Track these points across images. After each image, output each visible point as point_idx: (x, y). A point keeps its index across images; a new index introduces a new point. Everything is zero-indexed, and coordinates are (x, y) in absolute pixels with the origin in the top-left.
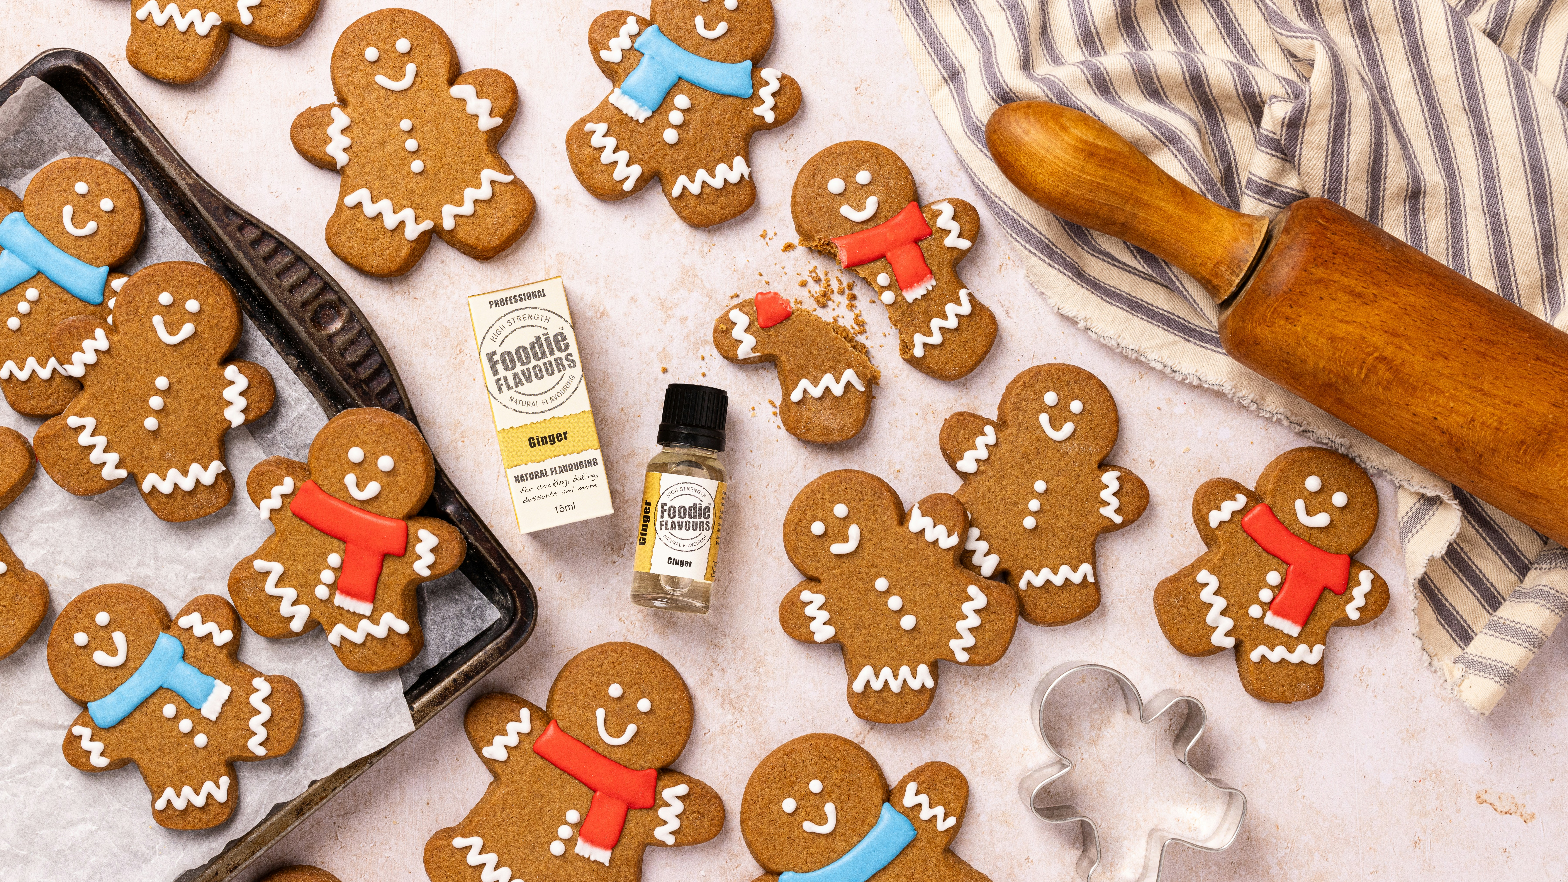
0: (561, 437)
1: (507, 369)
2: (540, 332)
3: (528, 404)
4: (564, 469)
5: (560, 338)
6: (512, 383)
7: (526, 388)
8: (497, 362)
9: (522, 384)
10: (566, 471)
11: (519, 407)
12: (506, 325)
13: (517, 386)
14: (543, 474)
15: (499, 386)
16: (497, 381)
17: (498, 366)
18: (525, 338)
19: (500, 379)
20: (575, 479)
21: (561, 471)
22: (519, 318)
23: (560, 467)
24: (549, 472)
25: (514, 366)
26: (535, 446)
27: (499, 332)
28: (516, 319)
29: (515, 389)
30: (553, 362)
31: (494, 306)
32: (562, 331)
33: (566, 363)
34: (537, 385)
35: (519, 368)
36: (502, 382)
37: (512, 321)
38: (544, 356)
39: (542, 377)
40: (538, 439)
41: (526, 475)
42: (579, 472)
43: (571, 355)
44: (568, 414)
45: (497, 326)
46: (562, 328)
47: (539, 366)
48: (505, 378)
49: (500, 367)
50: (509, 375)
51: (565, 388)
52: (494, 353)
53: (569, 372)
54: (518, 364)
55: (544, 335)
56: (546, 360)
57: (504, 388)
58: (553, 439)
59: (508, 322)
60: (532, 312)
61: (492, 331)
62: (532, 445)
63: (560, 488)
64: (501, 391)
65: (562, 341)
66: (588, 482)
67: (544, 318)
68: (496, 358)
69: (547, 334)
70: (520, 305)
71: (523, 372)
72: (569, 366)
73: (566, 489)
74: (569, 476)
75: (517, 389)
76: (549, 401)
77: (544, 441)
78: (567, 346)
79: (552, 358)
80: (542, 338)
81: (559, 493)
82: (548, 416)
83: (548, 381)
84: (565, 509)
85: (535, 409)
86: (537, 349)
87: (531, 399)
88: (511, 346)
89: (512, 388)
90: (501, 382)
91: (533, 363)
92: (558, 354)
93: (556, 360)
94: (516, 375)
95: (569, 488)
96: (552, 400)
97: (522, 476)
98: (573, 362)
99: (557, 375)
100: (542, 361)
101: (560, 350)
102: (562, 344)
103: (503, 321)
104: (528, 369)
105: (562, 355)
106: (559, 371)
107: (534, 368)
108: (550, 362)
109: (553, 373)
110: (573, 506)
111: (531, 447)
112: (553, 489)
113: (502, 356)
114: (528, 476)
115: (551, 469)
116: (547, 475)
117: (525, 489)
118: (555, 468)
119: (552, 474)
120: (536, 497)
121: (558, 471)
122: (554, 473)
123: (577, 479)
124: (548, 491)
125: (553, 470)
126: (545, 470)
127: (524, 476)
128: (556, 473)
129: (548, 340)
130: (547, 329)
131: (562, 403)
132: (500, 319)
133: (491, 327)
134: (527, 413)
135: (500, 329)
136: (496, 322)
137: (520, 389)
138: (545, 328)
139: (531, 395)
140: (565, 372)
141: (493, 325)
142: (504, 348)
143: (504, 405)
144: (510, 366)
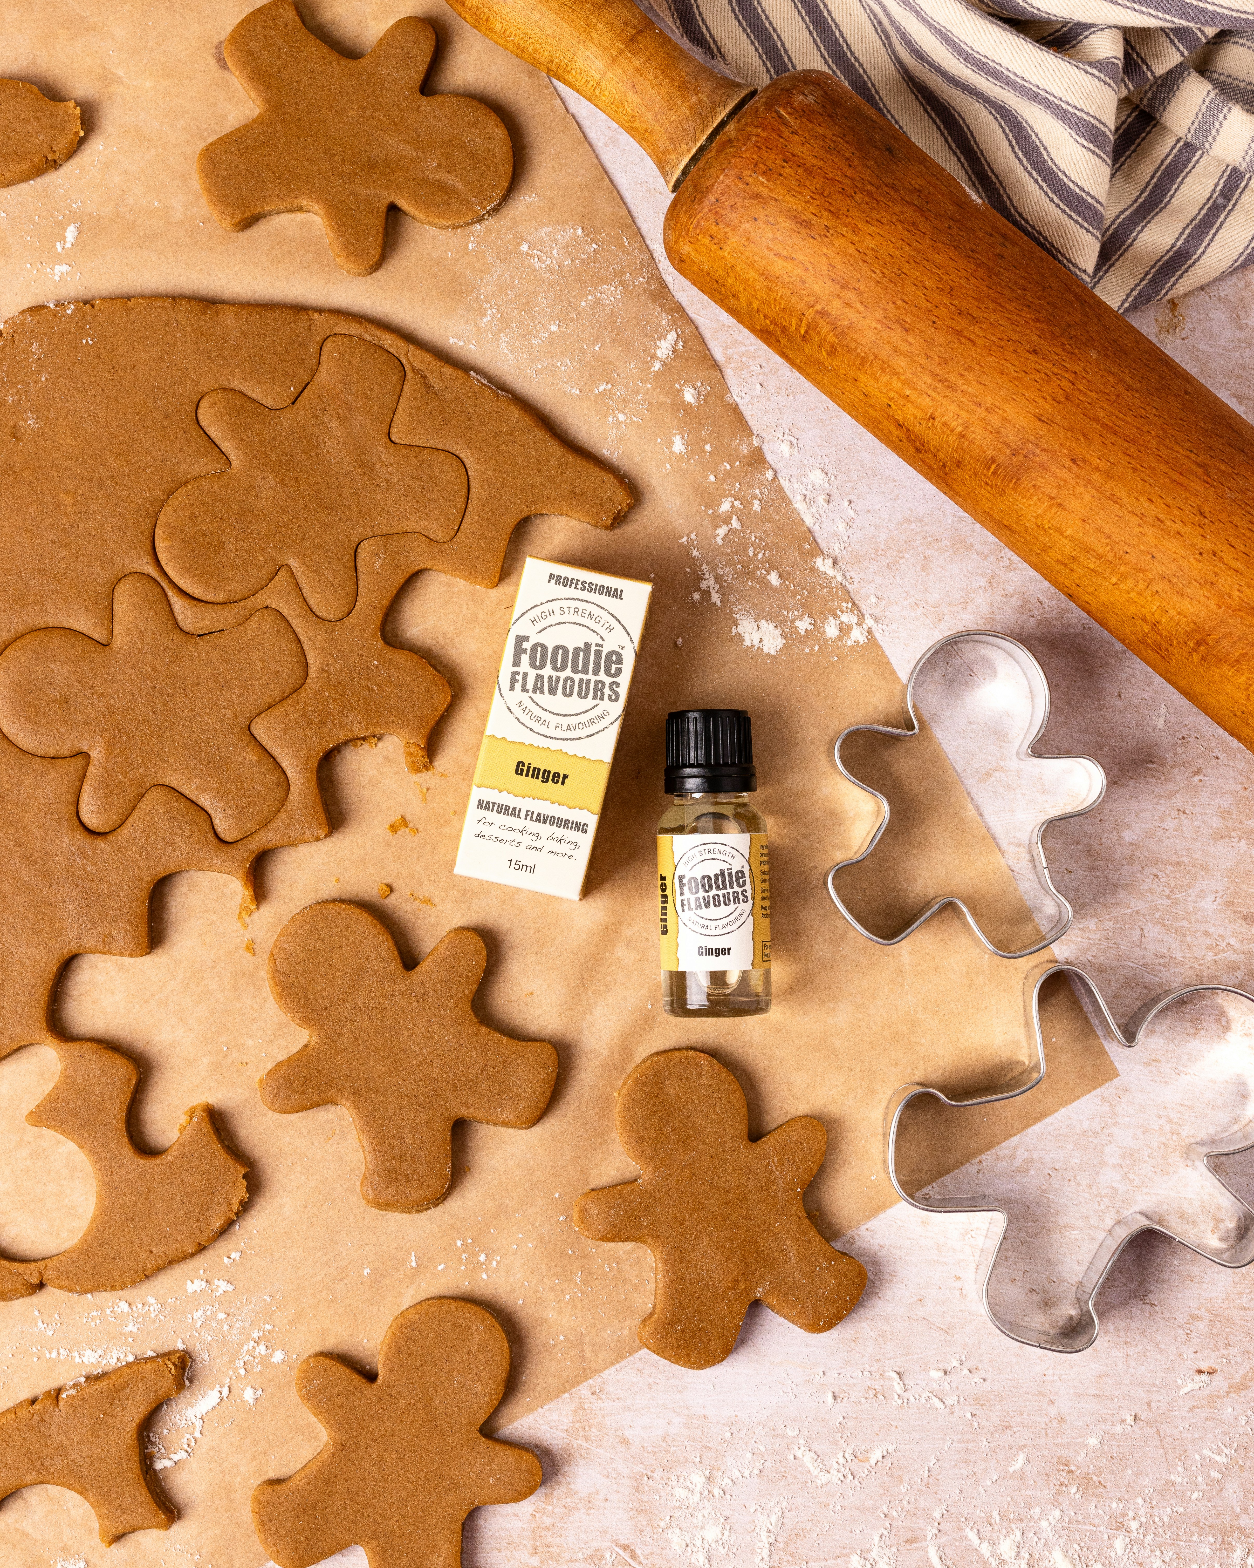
0: (559, 778)
1: (532, 665)
2: (594, 639)
3: (538, 719)
4: (542, 819)
5: (614, 658)
6: (530, 685)
7: (544, 699)
8: (525, 651)
9: (542, 692)
10: (545, 823)
11: (525, 719)
12: (557, 612)
13: (534, 691)
14: (514, 812)
15: (513, 681)
16: (514, 674)
17: (523, 656)
18: (573, 638)
19: (518, 673)
20: (550, 838)
21: (538, 820)
22: (576, 611)
23: (539, 814)
24: (523, 815)
25: (542, 666)
26: (521, 774)
27: (544, 616)
28: (572, 610)
29: (530, 694)
30: (592, 684)
31: (553, 581)
32: (621, 651)
33: (607, 691)
34: (558, 702)
35: (547, 671)
36: (519, 678)
37: (566, 610)
38: (585, 671)
39: (570, 695)
40: (529, 768)
41: (494, 804)
42: (560, 832)
43: (618, 685)
44: (580, 755)
45: (545, 608)
46: (623, 648)
47: (572, 680)
48: (525, 675)
49: (525, 659)
50: (532, 674)
51: (592, 722)
52: (526, 639)
53: (606, 704)
54: (549, 665)
55: (597, 645)
56: (585, 677)
57: (518, 686)
58: (547, 776)
59: (562, 609)
60: (596, 611)
61: (537, 611)
62: (519, 771)
63: (527, 840)
64: (512, 688)
65: (615, 663)
66: (564, 848)
67: (607, 625)
68: (526, 645)
69: (602, 646)
70: (585, 595)
71: (550, 678)
72: (610, 697)
73: (534, 844)
74: (545, 830)
75: (534, 696)
76: (565, 728)
77: (535, 773)
78: (619, 672)
79: (593, 678)
80: (593, 648)
81: (523, 846)
82: (555, 745)
83: (575, 703)
84: (521, 868)
85: (543, 730)
86: (581, 658)
87: (545, 716)
88: (550, 640)
89: (528, 691)
90: (517, 677)
91: (568, 672)
92: (602, 676)
93: (597, 682)
94: (539, 678)
95: (538, 844)
96: (569, 728)
97: (488, 802)
98: (617, 695)
99: (590, 702)
100: (580, 676)
101: (608, 673)
102: (614, 666)
103: (556, 605)
104: (558, 678)
105: (608, 680)
106: (595, 698)
107: (566, 679)
108: (588, 681)
109: (585, 697)
110: (532, 869)
111: (517, 773)
112: (518, 837)
113: (535, 647)
114: (496, 806)
115: (528, 811)
116: (519, 817)
117: (484, 820)
118: (533, 813)
119: (526, 818)
120: (493, 838)
121: (534, 818)
122: (529, 818)
123: (553, 839)
124: (511, 836)
125: (530, 813)
126: (520, 809)
127: (491, 805)
128: (531, 820)
129: (598, 654)
130: (603, 640)
131: (580, 738)
132: (553, 600)
133: (537, 606)
134: (531, 730)
135: (547, 613)
136: (547, 602)
137: (537, 697)
138: (601, 638)
139: (546, 710)
140: (601, 702)
141: (542, 604)
142: (542, 639)
143: (508, 708)
144: (538, 664)
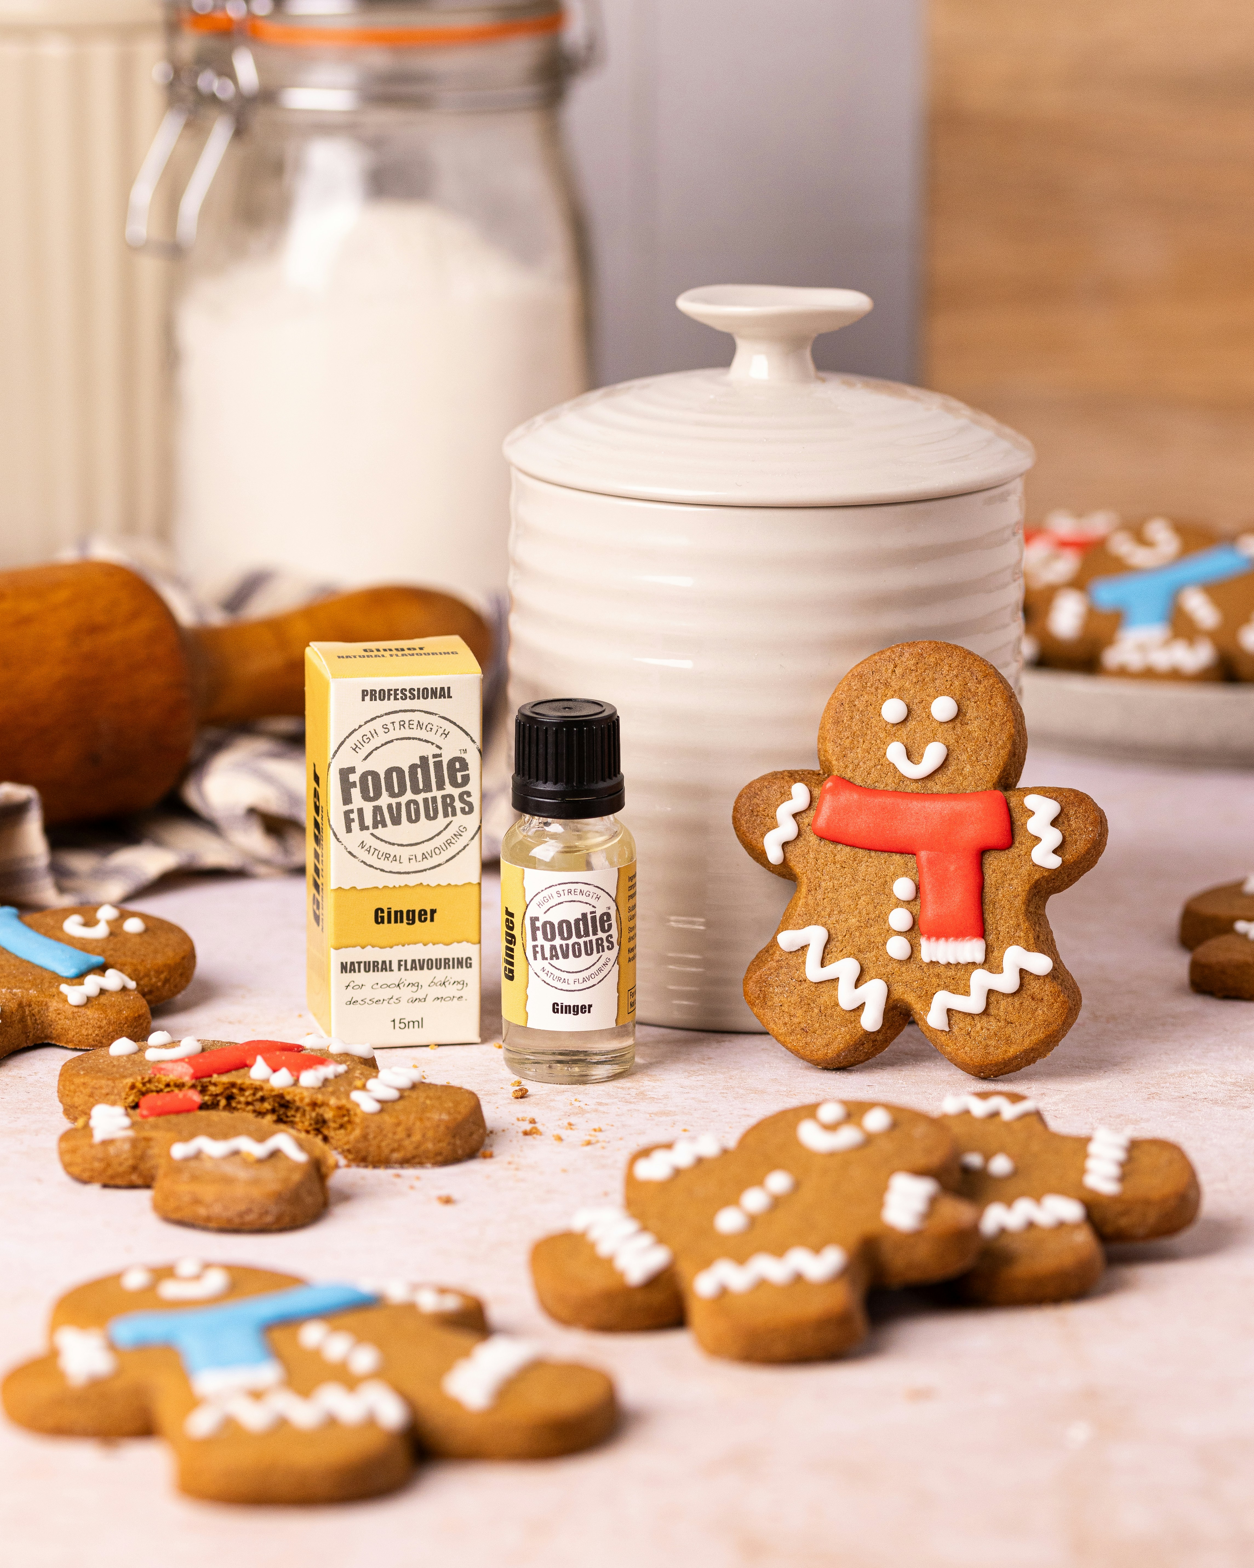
0: (426, 915)
1: (366, 797)
2: (429, 751)
3: (387, 856)
4: (418, 965)
5: (457, 765)
6: (369, 821)
7: (389, 832)
8: (354, 784)
9: (384, 825)
10: (422, 969)
11: (371, 860)
12: (380, 731)
13: (375, 826)
14: (385, 967)
15: (349, 822)
16: (347, 814)
17: (353, 790)
18: (405, 756)
19: (352, 811)
21: (413, 968)
22: (403, 724)
23: (414, 961)
24: (395, 966)
25: (377, 795)
26: (382, 922)
27: (366, 739)
28: (398, 725)
29: (371, 830)
30: (439, 801)
31: (367, 698)
32: (463, 755)
33: (458, 805)
34: (406, 831)
35: (385, 800)
36: (354, 816)
37: (390, 726)
38: (428, 788)
39: (417, 819)
40: (389, 913)
41: (359, 963)
42: (440, 974)
43: (468, 795)
44: (444, 884)
45: (365, 730)
46: (465, 751)
47: (416, 803)
48: (360, 811)
49: (356, 793)
50: (368, 808)
51: (449, 843)
52: (352, 770)
53: (459, 820)
54: (385, 793)
55: (435, 756)
56: (429, 795)
57: (355, 826)
58: (412, 917)
59: (384, 727)
60: (425, 719)
61: (357, 736)
62: (379, 920)
63: (406, 993)
64: (349, 830)
65: (459, 770)
66: (451, 990)
67: (441, 731)
68: (354, 778)
69: (440, 756)
70: (408, 704)
71: (390, 806)
72: (462, 811)
73: (415, 996)
74: (424, 976)
75: (376, 832)
76: (419, 858)
77: (398, 917)
78: (466, 780)
79: (439, 794)
80: (431, 761)
81: (404, 1000)
82: (412, 880)
83: (425, 827)
84: (407, 1025)
85: (396, 867)
86: (420, 776)
87: (394, 850)
88: (380, 764)
89: (367, 828)
90: (352, 816)
91: (409, 795)
92: (449, 789)
93: (444, 797)
94: (377, 810)
95: (420, 994)
96: (424, 857)
97: (352, 963)
98: (470, 806)
99: (441, 821)
100: (423, 795)
101: (454, 784)
102: (459, 775)
103: (377, 724)
104: (399, 805)
105: (456, 792)
106: (446, 815)
107: (408, 803)
108: (434, 799)
109: (435, 817)
110: (420, 1023)
111: (377, 922)
112: (396, 992)
113: (364, 777)
114: (362, 965)
115: (400, 961)
116: (391, 970)
117: (352, 985)
118: (406, 961)
119: (399, 970)
120: (367, 1001)
121: (409, 967)
122: (403, 968)
123: (436, 984)
124: (386, 993)
125: (403, 963)
126: (390, 962)
127: (356, 965)
128: (406, 969)
129: (438, 765)
130: (440, 748)
131: (439, 865)
132: (372, 719)
133: (355, 730)
134: (382, 870)
135: (369, 736)
136: (366, 723)
137: (380, 832)
138: (438, 747)
139: (394, 844)
140: (454, 818)
141: (360, 726)
142: (369, 766)
143: (350, 853)
144: (372, 795)
